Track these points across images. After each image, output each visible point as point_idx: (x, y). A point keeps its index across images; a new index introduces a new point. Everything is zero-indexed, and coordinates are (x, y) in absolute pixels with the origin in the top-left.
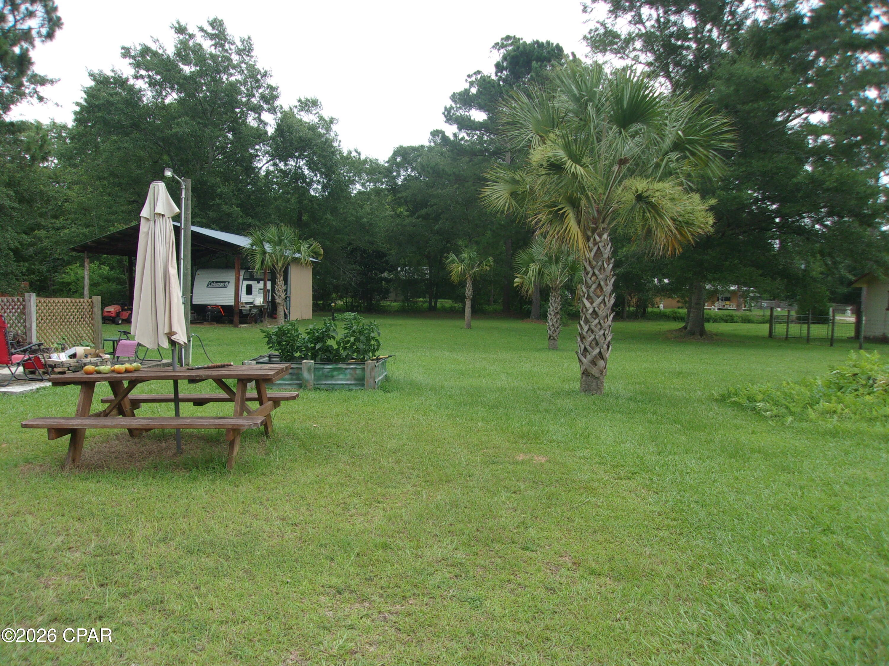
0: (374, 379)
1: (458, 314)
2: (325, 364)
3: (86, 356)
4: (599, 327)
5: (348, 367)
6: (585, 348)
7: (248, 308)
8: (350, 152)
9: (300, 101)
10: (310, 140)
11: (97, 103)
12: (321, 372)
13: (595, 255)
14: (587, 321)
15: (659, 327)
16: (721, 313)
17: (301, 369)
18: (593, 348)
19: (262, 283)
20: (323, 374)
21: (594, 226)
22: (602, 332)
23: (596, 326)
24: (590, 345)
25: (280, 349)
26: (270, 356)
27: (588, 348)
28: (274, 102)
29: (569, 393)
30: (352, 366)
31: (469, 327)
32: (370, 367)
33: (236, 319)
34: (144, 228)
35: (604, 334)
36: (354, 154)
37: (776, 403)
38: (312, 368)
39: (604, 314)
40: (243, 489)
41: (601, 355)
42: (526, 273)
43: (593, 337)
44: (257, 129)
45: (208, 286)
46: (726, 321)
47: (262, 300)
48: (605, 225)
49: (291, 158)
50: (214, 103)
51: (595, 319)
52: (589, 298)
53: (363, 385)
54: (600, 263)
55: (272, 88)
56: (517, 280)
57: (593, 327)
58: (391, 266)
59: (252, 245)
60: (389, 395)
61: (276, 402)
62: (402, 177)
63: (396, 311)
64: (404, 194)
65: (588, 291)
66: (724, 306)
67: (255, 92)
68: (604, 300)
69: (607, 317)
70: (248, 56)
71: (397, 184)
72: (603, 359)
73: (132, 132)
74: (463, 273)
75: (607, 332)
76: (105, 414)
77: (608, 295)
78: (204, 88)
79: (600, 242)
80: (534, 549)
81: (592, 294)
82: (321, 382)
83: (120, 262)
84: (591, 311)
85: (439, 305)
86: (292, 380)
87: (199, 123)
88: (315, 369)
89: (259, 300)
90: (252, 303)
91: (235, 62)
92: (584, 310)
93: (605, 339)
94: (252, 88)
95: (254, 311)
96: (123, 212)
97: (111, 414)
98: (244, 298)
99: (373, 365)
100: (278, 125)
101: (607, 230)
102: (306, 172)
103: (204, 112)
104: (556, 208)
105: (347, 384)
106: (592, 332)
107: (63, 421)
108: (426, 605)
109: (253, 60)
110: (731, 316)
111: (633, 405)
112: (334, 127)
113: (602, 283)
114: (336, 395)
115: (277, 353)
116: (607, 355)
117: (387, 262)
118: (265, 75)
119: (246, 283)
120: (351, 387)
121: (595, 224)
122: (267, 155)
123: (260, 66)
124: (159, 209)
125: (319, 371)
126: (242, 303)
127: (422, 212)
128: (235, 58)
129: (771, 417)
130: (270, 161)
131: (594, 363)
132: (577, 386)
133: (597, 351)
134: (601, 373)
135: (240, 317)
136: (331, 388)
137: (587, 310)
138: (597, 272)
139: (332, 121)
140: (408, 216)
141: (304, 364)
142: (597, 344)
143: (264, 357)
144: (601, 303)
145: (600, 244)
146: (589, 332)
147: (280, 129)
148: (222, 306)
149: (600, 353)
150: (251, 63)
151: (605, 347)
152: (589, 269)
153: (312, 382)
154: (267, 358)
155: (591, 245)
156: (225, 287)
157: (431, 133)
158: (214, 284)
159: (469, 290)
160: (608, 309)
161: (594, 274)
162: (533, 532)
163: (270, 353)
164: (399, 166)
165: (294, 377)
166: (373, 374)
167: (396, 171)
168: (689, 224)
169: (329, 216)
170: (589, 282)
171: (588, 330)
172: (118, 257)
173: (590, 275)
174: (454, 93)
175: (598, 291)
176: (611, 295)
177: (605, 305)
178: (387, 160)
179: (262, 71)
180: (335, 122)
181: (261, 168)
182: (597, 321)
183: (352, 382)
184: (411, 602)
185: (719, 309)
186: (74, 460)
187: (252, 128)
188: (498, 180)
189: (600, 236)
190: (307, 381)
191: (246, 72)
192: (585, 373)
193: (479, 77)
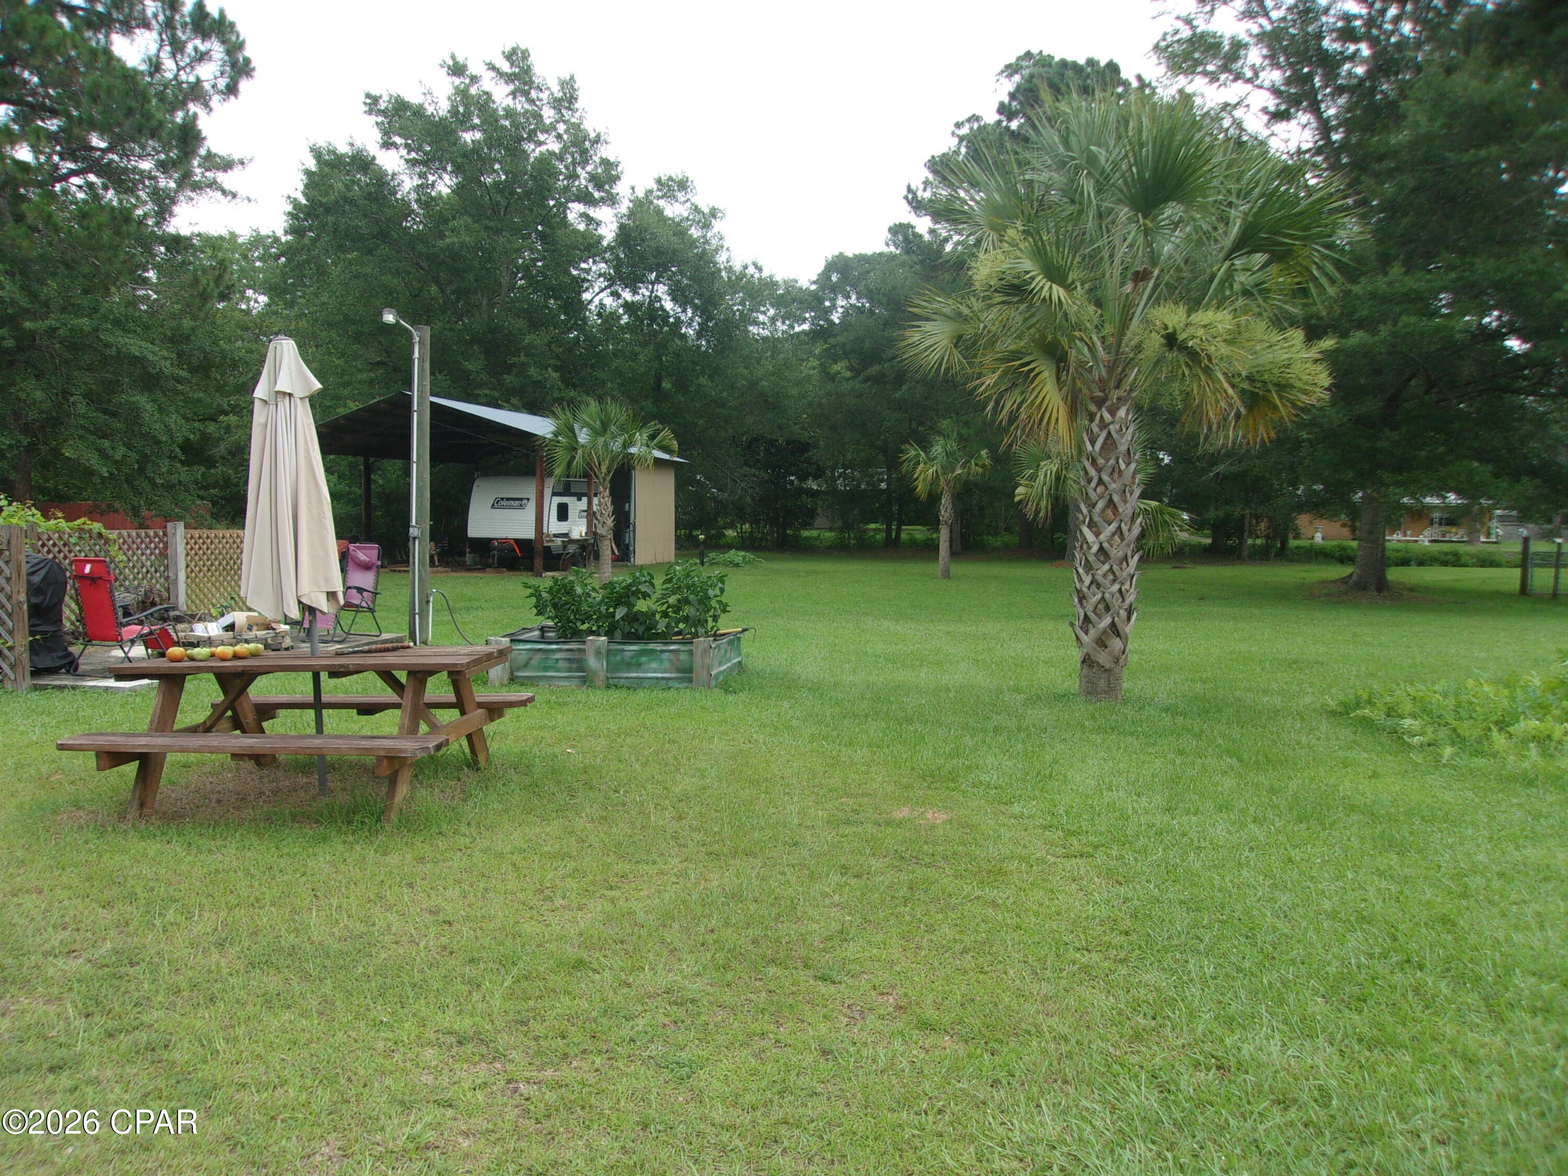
0: (708, 671)
1: (928, 550)
2: (624, 643)
3: (250, 628)
4: (1111, 577)
5: (665, 648)
6: (1086, 616)
7: (559, 543)
8: (746, 267)
9: (659, 181)
10: (675, 252)
11: (324, 200)
12: (619, 658)
13: (1102, 448)
14: (1088, 567)
15: (1304, 575)
16: (1437, 547)
17: (583, 651)
18: (1100, 617)
19: (585, 499)
20: (623, 659)
21: (1101, 394)
22: (1116, 587)
23: (1104, 576)
24: (1094, 611)
25: (556, 617)
26: (542, 629)
27: (1092, 616)
28: (611, 187)
29: (1060, 697)
30: (672, 647)
31: (947, 575)
32: (701, 648)
33: (538, 562)
34: (259, 416)
35: (1120, 590)
36: (751, 270)
37: (1437, 720)
38: (604, 651)
39: (1121, 554)
40: (393, 859)
41: (1114, 629)
42: (1033, 478)
43: (1099, 596)
44: (584, 235)
45: (493, 506)
46: (1445, 564)
47: (584, 530)
48: (1120, 393)
49: (643, 282)
50: (513, 193)
51: (1104, 563)
52: (1092, 525)
53: (690, 680)
54: (1112, 462)
55: (607, 164)
56: (1020, 490)
57: (1099, 578)
58: (819, 468)
59: (556, 434)
60: (730, 698)
61: (494, 710)
62: (840, 310)
63: (829, 548)
64: (840, 339)
65: (1090, 512)
66: (1444, 536)
67: (579, 170)
68: (1119, 528)
69: (1125, 558)
70: (570, 109)
71: (832, 323)
72: (1118, 635)
73: (377, 246)
74: (935, 480)
75: (1127, 586)
76: (207, 728)
77: (1127, 519)
78: (497, 166)
79: (1112, 423)
80: (838, 979)
81: (1096, 519)
82: (620, 675)
83: (353, 466)
84: (1095, 548)
85: (904, 536)
86: (570, 670)
87: (487, 228)
88: (609, 651)
89: (578, 529)
90: (566, 535)
91: (547, 122)
92: (1085, 546)
93: (1123, 600)
94: (574, 163)
95: (572, 549)
96: (360, 382)
97: (217, 727)
98: (554, 526)
99: (706, 644)
100: (622, 227)
101: (1126, 401)
102: (668, 305)
103: (495, 207)
104: (1017, 363)
105: (663, 678)
106: (1099, 586)
107: (121, 740)
108: (597, 1070)
109: (577, 115)
110: (1456, 554)
111: (1167, 720)
112: (718, 226)
113: (1116, 498)
114: (641, 696)
115: (550, 623)
116: (1128, 629)
117: (809, 461)
118: (597, 140)
119: (557, 500)
120: (671, 684)
121: (1103, 391)
122: (602, 279)
123: (590, 126)
124: (283, 385)
125: (615, 655)
126: (548, 535)
127: (874, 370)
128: (548, 114)
129: (1422, 746)
130: (606, 288)
131: (1101, 643)
132: (1073, 684)
133: (1107, 620)
134: (1117, 660)
135: (544, 559)
136: (635, 685)
137: (1089, 548)
138: (1105, 478)
139: (714, 213)
140: (848, 380)
141: (588, 643)
142: (1107, 608)
143: (531, 630)
144: (1113, 534)
145: (1111, 427)
146: (1094, 587)
147: (624, 234)
148: (517, 541)
149: (1113, 625)
150: (573, 120)
151: (1123, 613)
152: (1092, 472)
153: (602, 675)
154: (537, 633)
155: (1095, 429)
156: (521, 507)
157: (890, 229)
158: (502, 503)
159: (946, 509)
160: (1128, 545)
161: (1100, 481)
162: (852, 949)
163: (544, 623)
164: (835, 289)
165: (574, 666)
166: (707, 661)
167: (830, 300)
168: (1283, 387)
169: (703, 380)
170: (1093, 495)
171: (1092, 583)
172: (351, 459)
173: (1093, 484)
174: (933, 157)
175: (1109, 512)
176: (1133, 518)
177: (1122, 539)
178: (815, 278)
179: (592, 135)
180: (719, 215)
181: (591, 301)
182: (1106, 567)
183: (673, 675)
184: (575, 1064)
185: (1431, 541)
186: (142, 805)
187: (576, 231)
188: (934, 317)
189: (1112, 413)
190: (595, 673)
191: (565, 137)
192: (1087, 661)
193: (976, 126)
